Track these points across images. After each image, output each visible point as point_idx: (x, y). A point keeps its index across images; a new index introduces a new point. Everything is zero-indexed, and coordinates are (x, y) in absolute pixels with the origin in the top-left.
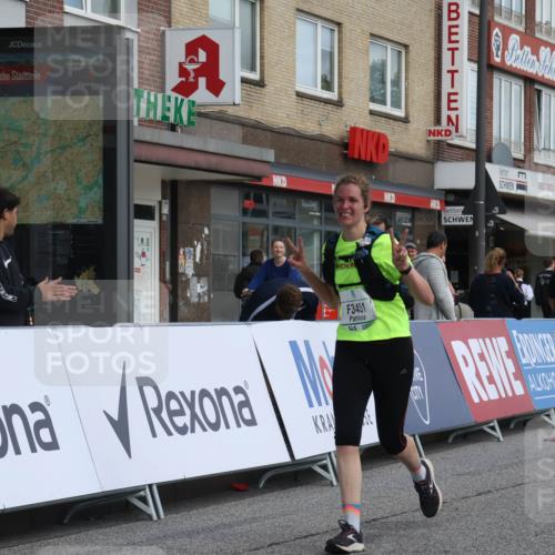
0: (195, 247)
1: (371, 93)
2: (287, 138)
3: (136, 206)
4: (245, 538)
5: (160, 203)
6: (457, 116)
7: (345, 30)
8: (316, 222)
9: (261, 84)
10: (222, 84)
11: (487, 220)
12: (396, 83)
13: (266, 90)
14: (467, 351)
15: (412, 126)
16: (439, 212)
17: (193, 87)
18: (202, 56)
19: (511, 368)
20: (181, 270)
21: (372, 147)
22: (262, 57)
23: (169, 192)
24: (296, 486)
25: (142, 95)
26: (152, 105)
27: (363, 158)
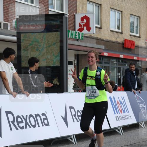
1: (130, 30)
2: (108, 42)
3: (69, 61)
5: (74, 60)
7: (123, 13)
8: (115, 65)
9: (101, 28)
10: (90, 28)
12: (137, 27)
13: (102, 29)
15: (141, 38)
17: (83, 29)
18: (85, 21)
21: (130, 45)
22: (101, 21)
23: (76, 58)
24: (111, 135)
25: (69, 32)
26: (72, 34)
27: (128, 47)
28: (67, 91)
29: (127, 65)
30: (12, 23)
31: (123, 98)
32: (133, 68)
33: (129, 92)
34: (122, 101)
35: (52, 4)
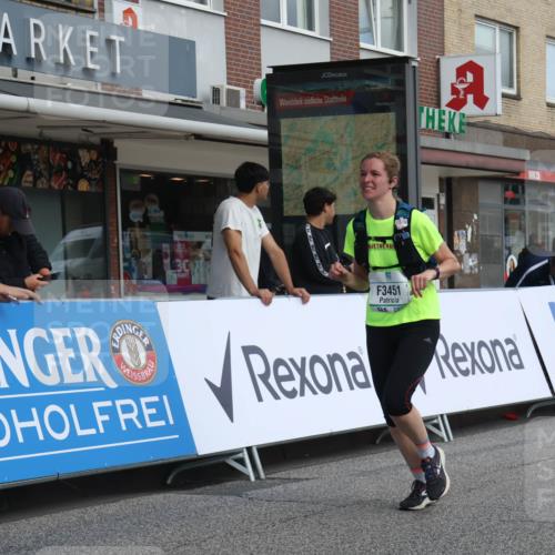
0: (466, 230)
2: (540, 140)
5: (438, 196)
9: (517, 98)
10: (486, 99)
13: (525, 101)
17: (463, 103)
18: (470, 77)
22: (518, 76)
23: (445, 187)
25: (422, 110)
26: (430, 118)
30: (252, 87)
35: (370, 30)
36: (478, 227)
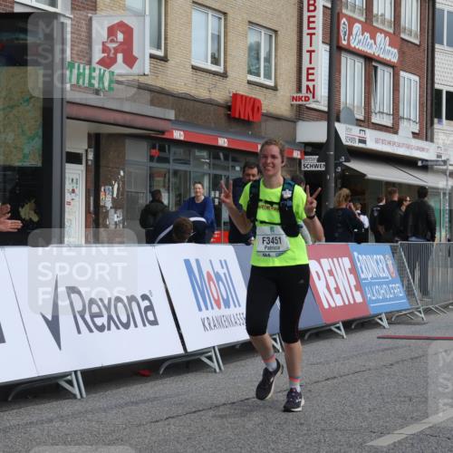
0: (113, 186)
1: (249, 67)
2: (185, 101)
3: (68, 153)
4: (148, 413)
5: (87, 151)
6: (314, 86)
7: (229, 18)
8: (206, 167)
9: (165, 59)
10: (135, 59)
11: (336, 166)
12: (268, 60)
13: (168, 64)
14: (319, 268)
15: (281, 93)
16: (300, 160)
19: (353, 282)
20: (101, 204)
21: (249, 109)
22: (166, 39)
23: (93, 142)
24: (188, 372)
27: (242, 117)
28: (61, 241)
29: (238, 168)
31: (224, 264)
32: (254, 175)
33: (241, 246)
34: (222, 272)
36: (124, 184)
